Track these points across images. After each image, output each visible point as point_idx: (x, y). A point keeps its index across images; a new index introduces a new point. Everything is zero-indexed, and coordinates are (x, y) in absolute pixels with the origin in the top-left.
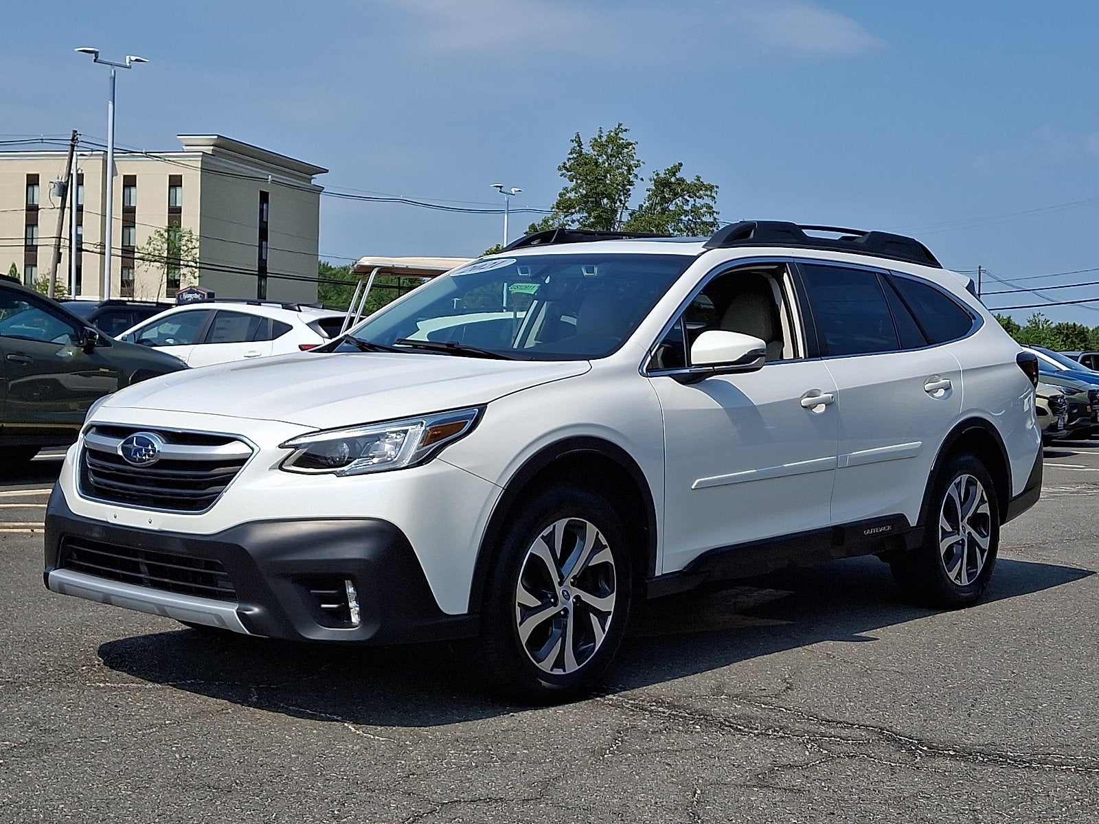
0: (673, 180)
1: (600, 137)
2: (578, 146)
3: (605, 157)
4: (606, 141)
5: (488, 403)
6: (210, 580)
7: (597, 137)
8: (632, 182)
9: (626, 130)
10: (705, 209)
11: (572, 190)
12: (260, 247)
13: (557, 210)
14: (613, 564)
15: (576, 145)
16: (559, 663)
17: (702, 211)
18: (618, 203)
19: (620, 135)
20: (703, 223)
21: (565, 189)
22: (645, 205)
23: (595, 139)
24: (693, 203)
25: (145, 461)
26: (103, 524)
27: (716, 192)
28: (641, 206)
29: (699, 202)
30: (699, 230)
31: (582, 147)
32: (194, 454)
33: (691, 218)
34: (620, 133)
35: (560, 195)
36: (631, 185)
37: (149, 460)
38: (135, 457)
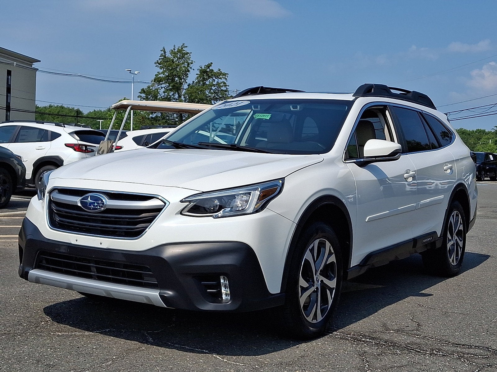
0: (208, 70)
1: (174, 49)
2: (164, 53)
3: (177, 59)
4: (177, 51)
5: (285, 177)
6: (140, 276)
7: (173, 49)
8: (189, 70)
9: (186, 47)
10: (222, 84)
11: (162, 73)
12: (7, 96)
13: (154, 83)
14: (335, 262)
15: (163, 52)
16: (315, 317)
17: (221, 85)
18: (183, 80)
19: (184, 49)
20: (222, 90)
21: (158, 72)
22: (195, 81)
23: (172, 50)
24: (217, 81)
25: (97, 209)
26: (68, 245)
27: (227, 76)
28: (194, 82)
29: (220, 81)
30: (220, 93)
31: (166, 53)
32: (130, 206)
33: (216, 88)
34: (184, 48)
35: (156, 75)
36: (189, 72)
37: (99, 209)
38: (90, 207)
